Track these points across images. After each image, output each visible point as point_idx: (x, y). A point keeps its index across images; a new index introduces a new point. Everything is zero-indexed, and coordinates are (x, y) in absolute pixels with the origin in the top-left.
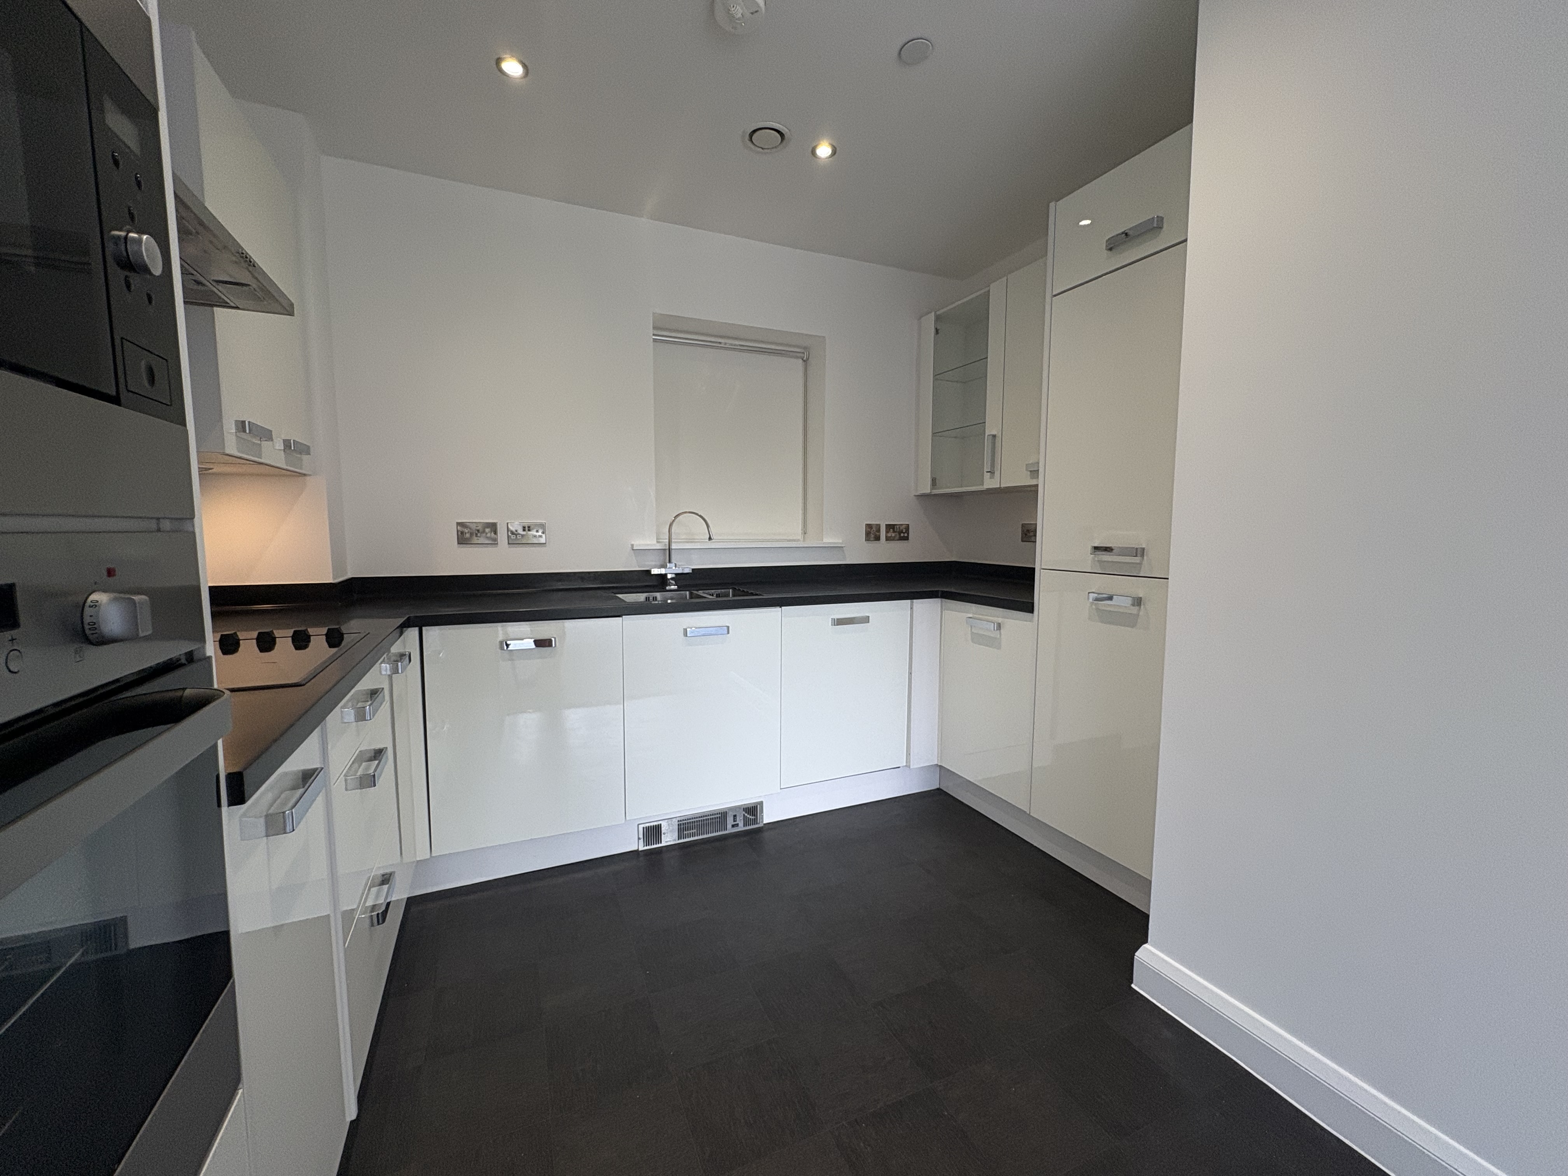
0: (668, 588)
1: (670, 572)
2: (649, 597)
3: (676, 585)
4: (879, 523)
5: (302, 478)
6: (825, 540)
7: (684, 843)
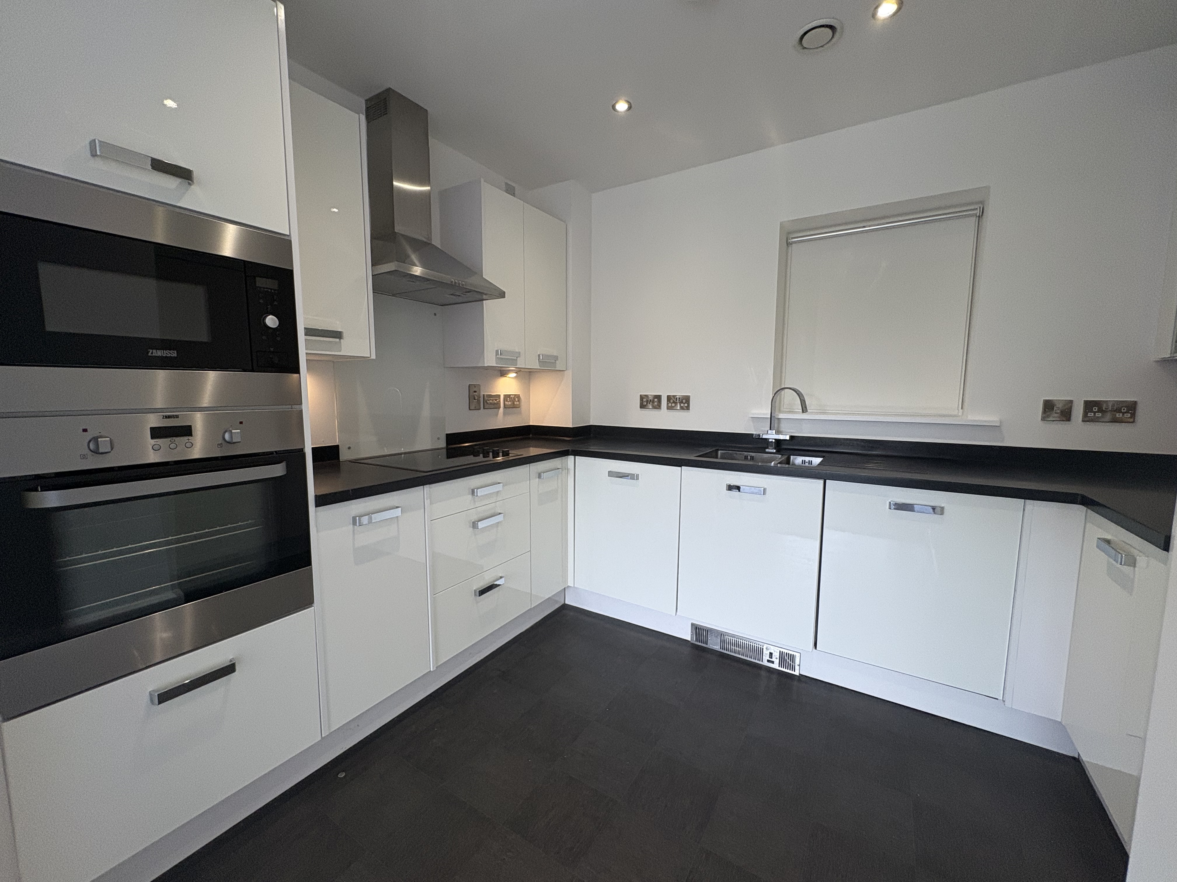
0: (767, 450)
1: (772, 436)
2: (747, 456)
3: (775, 449)
4: (1072, 399)
5: (562, 372)
6: (970, 417)
7: (733, 656)
